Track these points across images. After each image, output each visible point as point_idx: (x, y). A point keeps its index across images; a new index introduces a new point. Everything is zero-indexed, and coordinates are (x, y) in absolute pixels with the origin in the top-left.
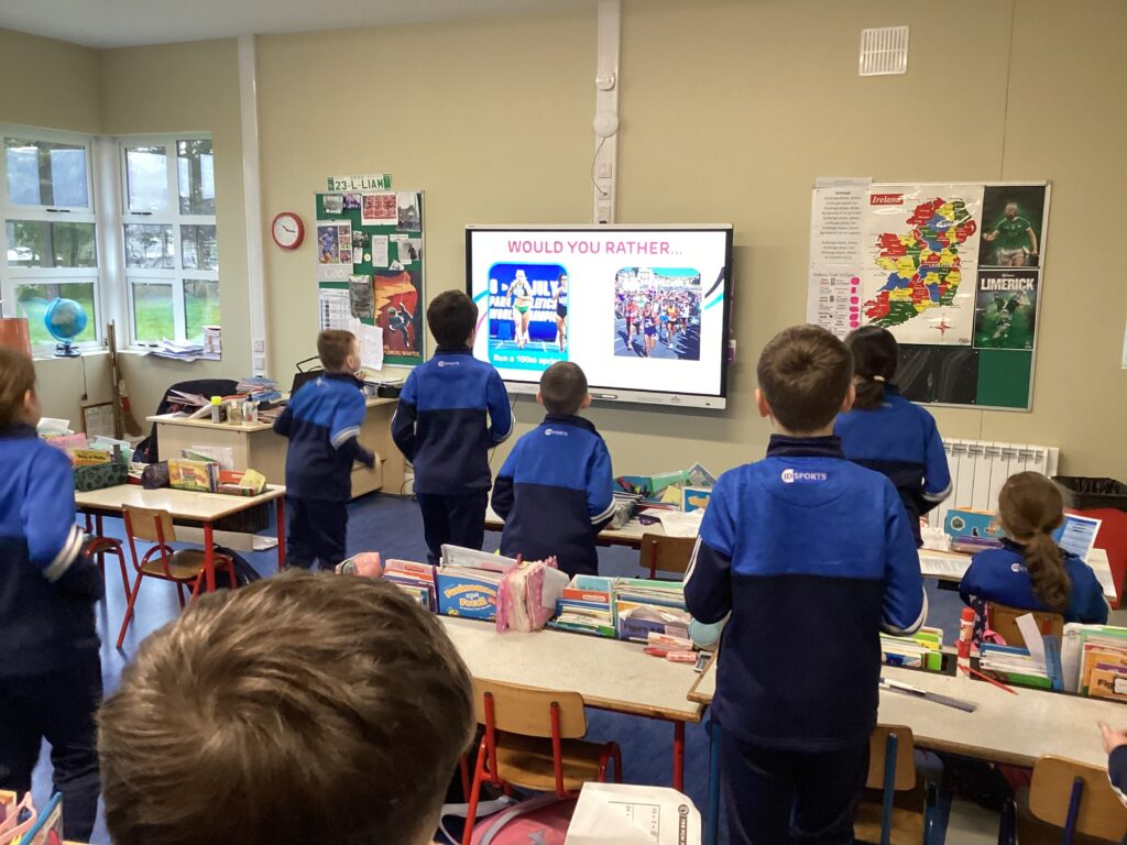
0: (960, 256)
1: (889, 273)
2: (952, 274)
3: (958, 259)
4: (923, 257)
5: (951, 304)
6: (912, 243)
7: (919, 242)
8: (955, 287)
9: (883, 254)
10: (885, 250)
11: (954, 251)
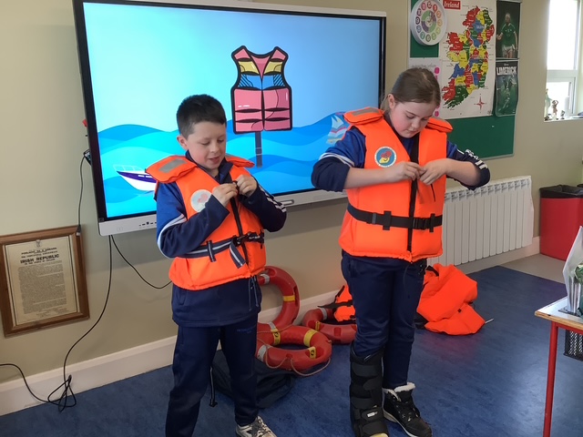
0: (487, 50)
1: (454, 64)
2: (484, 64)
3: (486, 53)
4: (471, 52)
5: (483, 87)
6: (465, 40)
7: (469, 40)
8: (485, 73)
9: (451, 49)
10: (452, 45)
11: (485, 47)
